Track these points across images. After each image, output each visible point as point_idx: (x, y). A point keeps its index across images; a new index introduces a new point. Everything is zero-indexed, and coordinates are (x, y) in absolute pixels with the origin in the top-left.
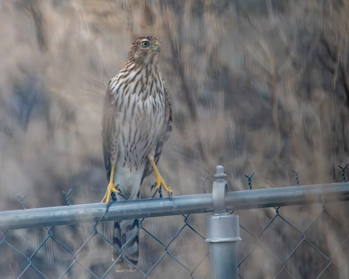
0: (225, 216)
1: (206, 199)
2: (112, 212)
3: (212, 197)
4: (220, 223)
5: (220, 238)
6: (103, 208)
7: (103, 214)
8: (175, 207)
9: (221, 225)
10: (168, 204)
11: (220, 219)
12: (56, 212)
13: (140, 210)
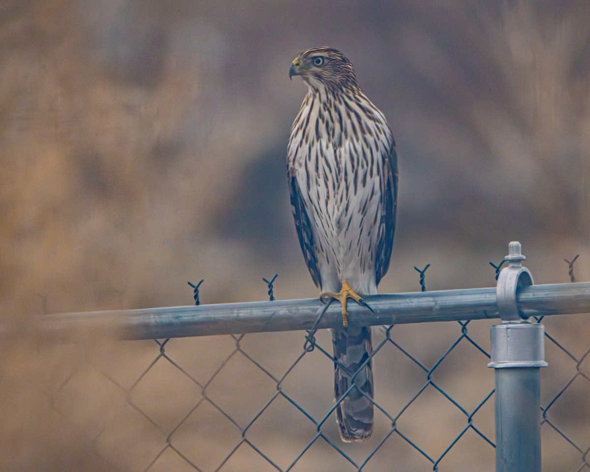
0: (518, 324)
1: (488, 296)
2: (333, 314)
3: (495, 292)
4: (508, 337)
5: (507, 361)
6: (318, 307)
7: (318, 316)
8: (437, 307)
9: (508, 339)
10: (426, 303)
11: (508, 329)
12: (242, 311)
13: (378, 312)
